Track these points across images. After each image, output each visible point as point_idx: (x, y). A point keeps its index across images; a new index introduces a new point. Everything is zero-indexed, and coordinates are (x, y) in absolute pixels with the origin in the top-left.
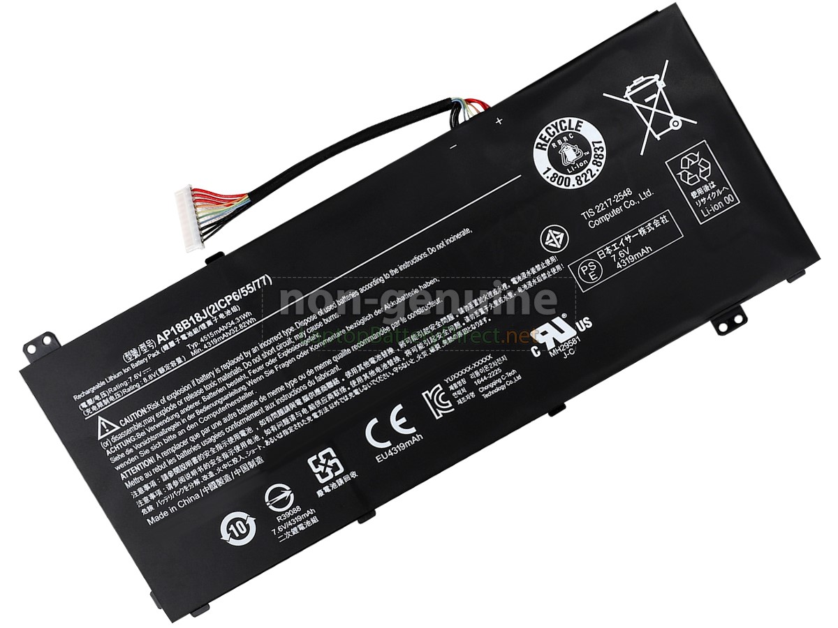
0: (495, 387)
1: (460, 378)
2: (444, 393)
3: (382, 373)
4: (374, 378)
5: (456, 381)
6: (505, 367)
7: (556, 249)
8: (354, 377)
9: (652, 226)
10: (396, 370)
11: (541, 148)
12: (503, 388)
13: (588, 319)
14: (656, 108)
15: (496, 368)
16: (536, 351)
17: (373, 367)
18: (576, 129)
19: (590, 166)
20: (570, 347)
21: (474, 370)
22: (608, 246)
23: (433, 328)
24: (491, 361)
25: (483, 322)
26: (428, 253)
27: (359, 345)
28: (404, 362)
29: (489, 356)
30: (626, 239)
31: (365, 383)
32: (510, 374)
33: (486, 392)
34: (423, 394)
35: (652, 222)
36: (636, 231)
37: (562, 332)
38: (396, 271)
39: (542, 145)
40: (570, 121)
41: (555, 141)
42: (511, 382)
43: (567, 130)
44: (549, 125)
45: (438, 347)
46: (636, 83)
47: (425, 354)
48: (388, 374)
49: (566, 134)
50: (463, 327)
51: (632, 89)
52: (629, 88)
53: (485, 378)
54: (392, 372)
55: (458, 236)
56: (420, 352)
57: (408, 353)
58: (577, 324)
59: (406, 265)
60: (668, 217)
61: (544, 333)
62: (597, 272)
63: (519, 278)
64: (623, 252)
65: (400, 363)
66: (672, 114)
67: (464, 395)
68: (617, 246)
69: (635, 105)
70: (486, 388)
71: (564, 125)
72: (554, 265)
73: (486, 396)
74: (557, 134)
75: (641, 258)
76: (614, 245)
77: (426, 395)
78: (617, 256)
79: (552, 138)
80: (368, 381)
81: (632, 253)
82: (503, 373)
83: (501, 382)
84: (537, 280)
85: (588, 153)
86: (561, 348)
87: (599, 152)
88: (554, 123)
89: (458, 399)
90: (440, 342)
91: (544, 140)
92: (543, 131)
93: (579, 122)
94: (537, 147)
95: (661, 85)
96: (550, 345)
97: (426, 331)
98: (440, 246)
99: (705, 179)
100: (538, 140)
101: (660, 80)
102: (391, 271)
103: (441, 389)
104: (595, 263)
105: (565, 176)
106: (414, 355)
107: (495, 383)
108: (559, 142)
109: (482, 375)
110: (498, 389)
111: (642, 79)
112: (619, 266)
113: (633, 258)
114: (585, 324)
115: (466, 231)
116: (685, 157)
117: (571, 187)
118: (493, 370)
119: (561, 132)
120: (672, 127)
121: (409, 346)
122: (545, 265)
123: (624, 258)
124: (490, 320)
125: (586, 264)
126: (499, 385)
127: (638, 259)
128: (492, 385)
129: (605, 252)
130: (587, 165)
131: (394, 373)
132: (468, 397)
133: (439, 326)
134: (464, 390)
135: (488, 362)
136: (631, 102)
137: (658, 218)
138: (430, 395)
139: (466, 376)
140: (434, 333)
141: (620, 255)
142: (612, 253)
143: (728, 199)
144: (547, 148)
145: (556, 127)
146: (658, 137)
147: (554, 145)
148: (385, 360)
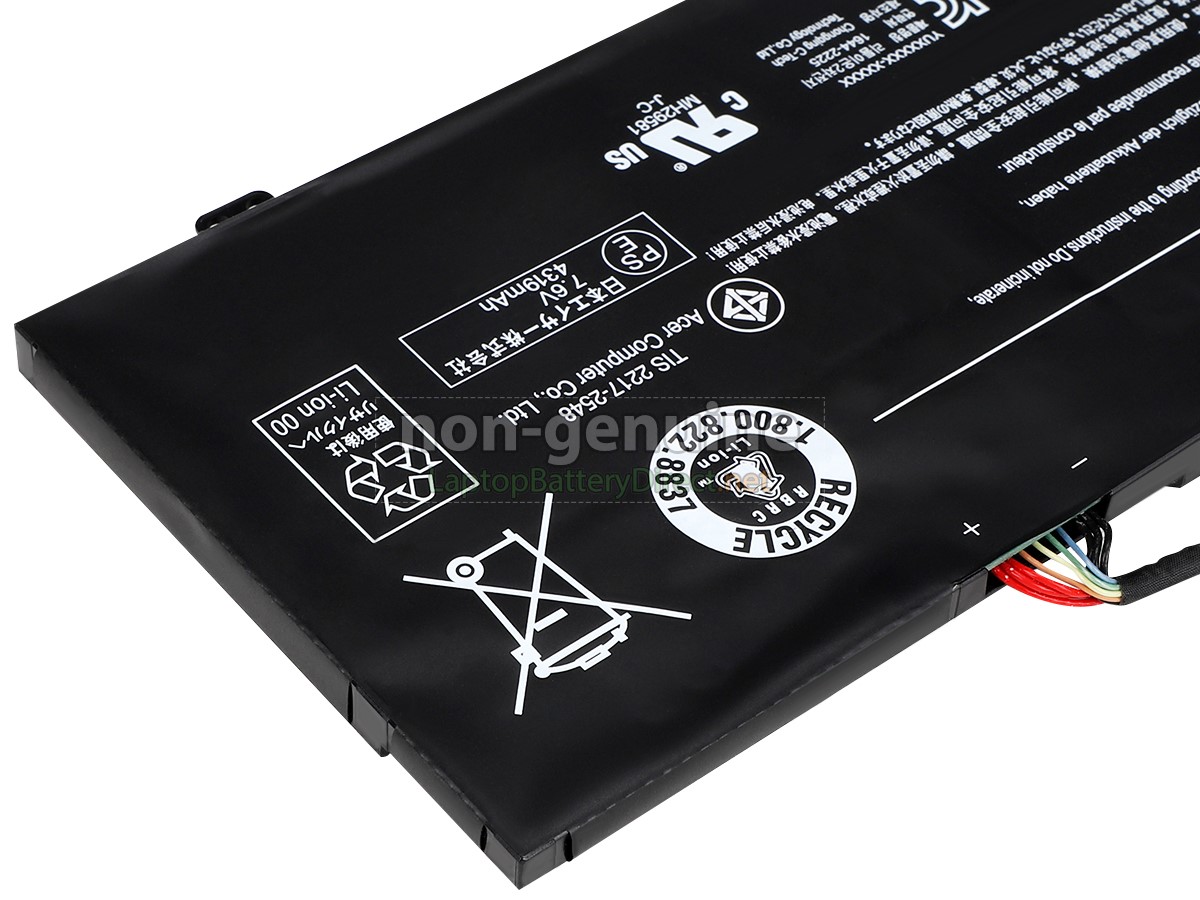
0: (817, 33)
1: (907, 41)
2: (937, 14)
3: (1098, 34)
4: (1113, 26)
5: (915, 37)
6: (803, 68)
7: (735, 286)
8: (1161, 23)
9: (488, 353)
10: (1067, 43)
11: (836, 483)
12: (796, 35)
13: (618, 167)
14: (529, 599)
15: (825, 66)
16: (733, 101)
17: (1124, 42)
18: (749, 533)
19: (689, 459)
20: (651, 114)
21: (878, 57)
22: (600, 303)
23: (1004, 118)
24: (841, 76)
25: (883, 141)
26: (1068, 250)
27: (1173, 75)
28: (1053, 57)
29: (847, 83)
30: (554, 321)
31: (1133, 15)
32: (787, 58)
33: (835, 25)
34: (985, 9)
35: (491, 360)
36: (529, 338)
37: (678, 139)
38: (1136, 210)
39: (834, 490)
40: (771, 549)
41: (801, 504)
42: (780, 45)
43: (773, 528)
44: (827, 534)
45: (980, 88)
46: (603, 652)
47: (1007, 73)
48: (1082, 33)
49: (772, 519)
50: (929, 127)
51: (608, 636)
52: (620, 636)
53: (845, 47)
54: (1075, 38)
55: (1001, 288)
56: (1021, 76)
57: (1050, 73)
58: (644, 156)
59: (1115, 223)
60: (449, 374)
61: (722, 133)
62: (615, 253)
63: (817, 225)
64: (556, 295)
65: (1064, 54)
66: (481, 591)
67: (887, 16)
68: (575, 305)
69: (593, 600)
70: (837, 32)
71: (786, 538)
72: (733, 256)
73: (833, 18)
74: (801, 517)
75: (507, 288)
76: (583, 307)
77: (977, 8)
78: (570, 285)
79: (811, 506)
80: (1127, 18)
81: (532, 297)
82: (803, 61)
83: (805, 44)
84: (770, 224)
85: (702, 483)
86: (671, 112)
87: (671, 488)
88: (816, 541)
89: (900, 8)
90: (977, 98)
91: (832, 504)
92: (840, 520)
93: (747, 549)
94: (848, 485)
95: (525, 653)
96: (701, 114)
97: (1019, 113)
98: (1039, 266)
99: (359, 460)
100: (850, 500)
101: (532, 666)
102: (1149, 209)
103: (947, 21)
104: (626, 268)
105: (753, 430)
106: (1032, 69)
107: (819, 41)
108: (788, 501)
109: (854, 51)
110: (809, 30)
111: (585, 663)
112: (562, 269)
113: (527, 286)
114: (622, 158)
115: (984, 298)
116: (423, 500)
117: (731, 409)
118: (830, 63)
119: (790, 523)
120: (475, 562)
121: (1052, 84)
122: (756, 254)
123: (550, 284)
124: (868, 144)
125: (647, 266)
126: (809, 38)
127: (513, 284)
128: (825, 37)
129: (604, 291)
130: (698, 458)
131: (1070, 38)
132: (876, 13)
133: (990, 124)
134: (890, 23)
135: (849, 72)
136: (607, 607)
137: (476, 368)
138: (968, 9)
139: (891, 47)
140: (997, 112)
141: (562, 289)
142: (584, 291)
143: (286, 425)
144: (819, 486)
145: (807, 532)
146: (511, 537)
147: (802, 493)
148: (1099, 56)
